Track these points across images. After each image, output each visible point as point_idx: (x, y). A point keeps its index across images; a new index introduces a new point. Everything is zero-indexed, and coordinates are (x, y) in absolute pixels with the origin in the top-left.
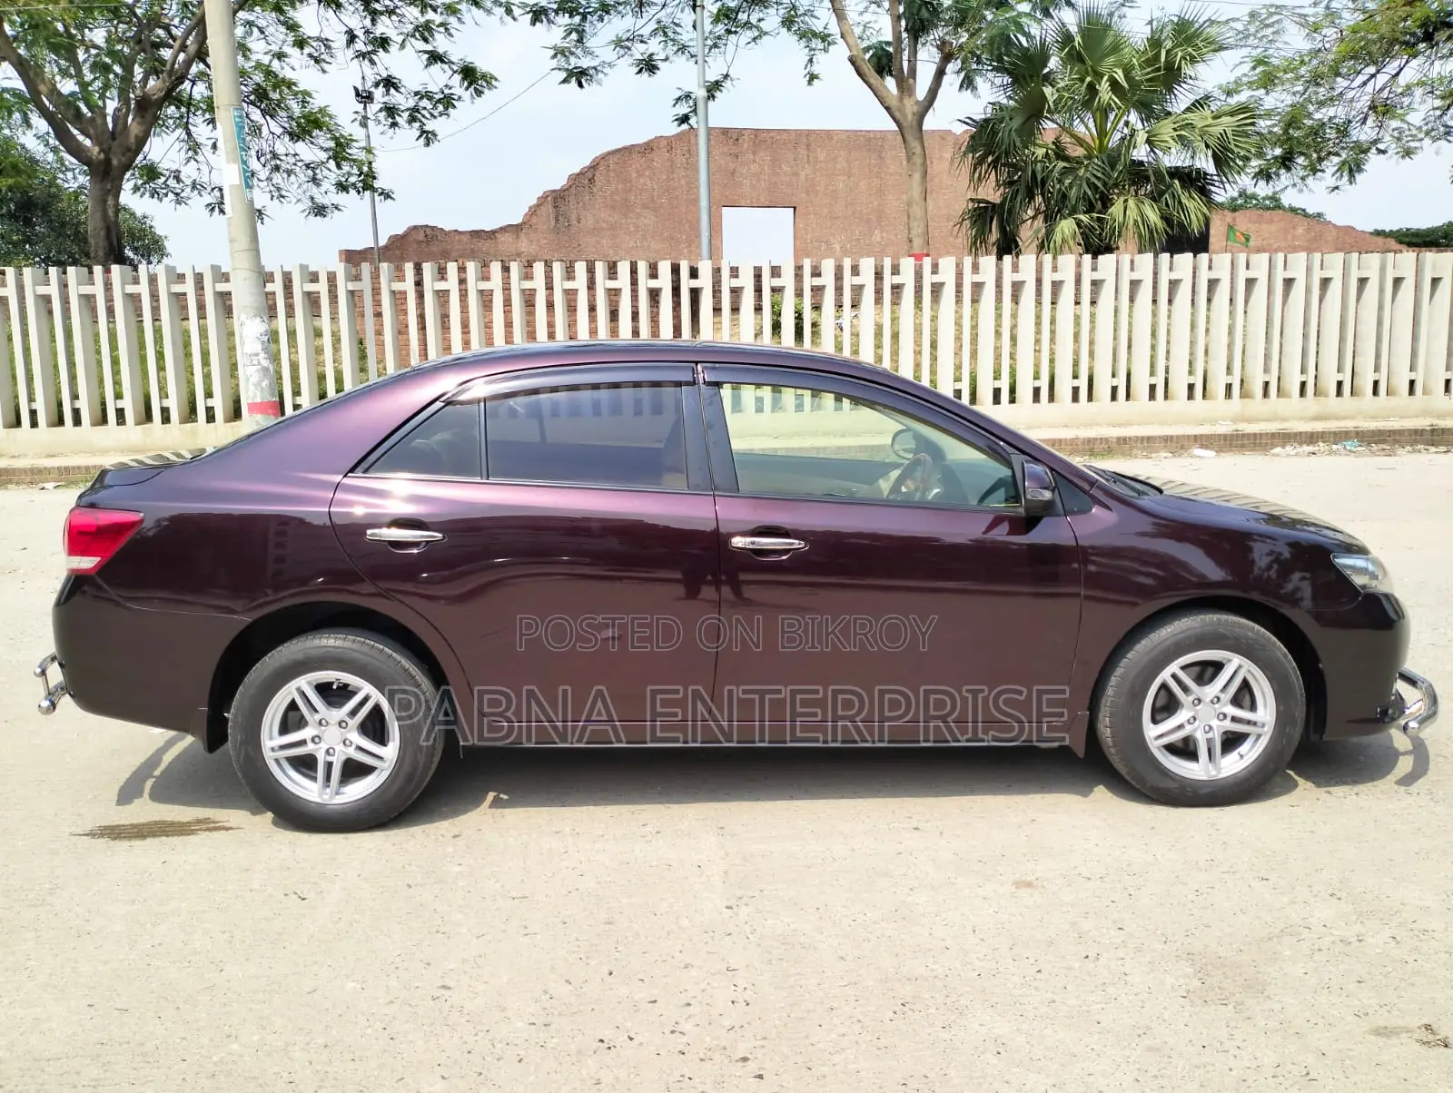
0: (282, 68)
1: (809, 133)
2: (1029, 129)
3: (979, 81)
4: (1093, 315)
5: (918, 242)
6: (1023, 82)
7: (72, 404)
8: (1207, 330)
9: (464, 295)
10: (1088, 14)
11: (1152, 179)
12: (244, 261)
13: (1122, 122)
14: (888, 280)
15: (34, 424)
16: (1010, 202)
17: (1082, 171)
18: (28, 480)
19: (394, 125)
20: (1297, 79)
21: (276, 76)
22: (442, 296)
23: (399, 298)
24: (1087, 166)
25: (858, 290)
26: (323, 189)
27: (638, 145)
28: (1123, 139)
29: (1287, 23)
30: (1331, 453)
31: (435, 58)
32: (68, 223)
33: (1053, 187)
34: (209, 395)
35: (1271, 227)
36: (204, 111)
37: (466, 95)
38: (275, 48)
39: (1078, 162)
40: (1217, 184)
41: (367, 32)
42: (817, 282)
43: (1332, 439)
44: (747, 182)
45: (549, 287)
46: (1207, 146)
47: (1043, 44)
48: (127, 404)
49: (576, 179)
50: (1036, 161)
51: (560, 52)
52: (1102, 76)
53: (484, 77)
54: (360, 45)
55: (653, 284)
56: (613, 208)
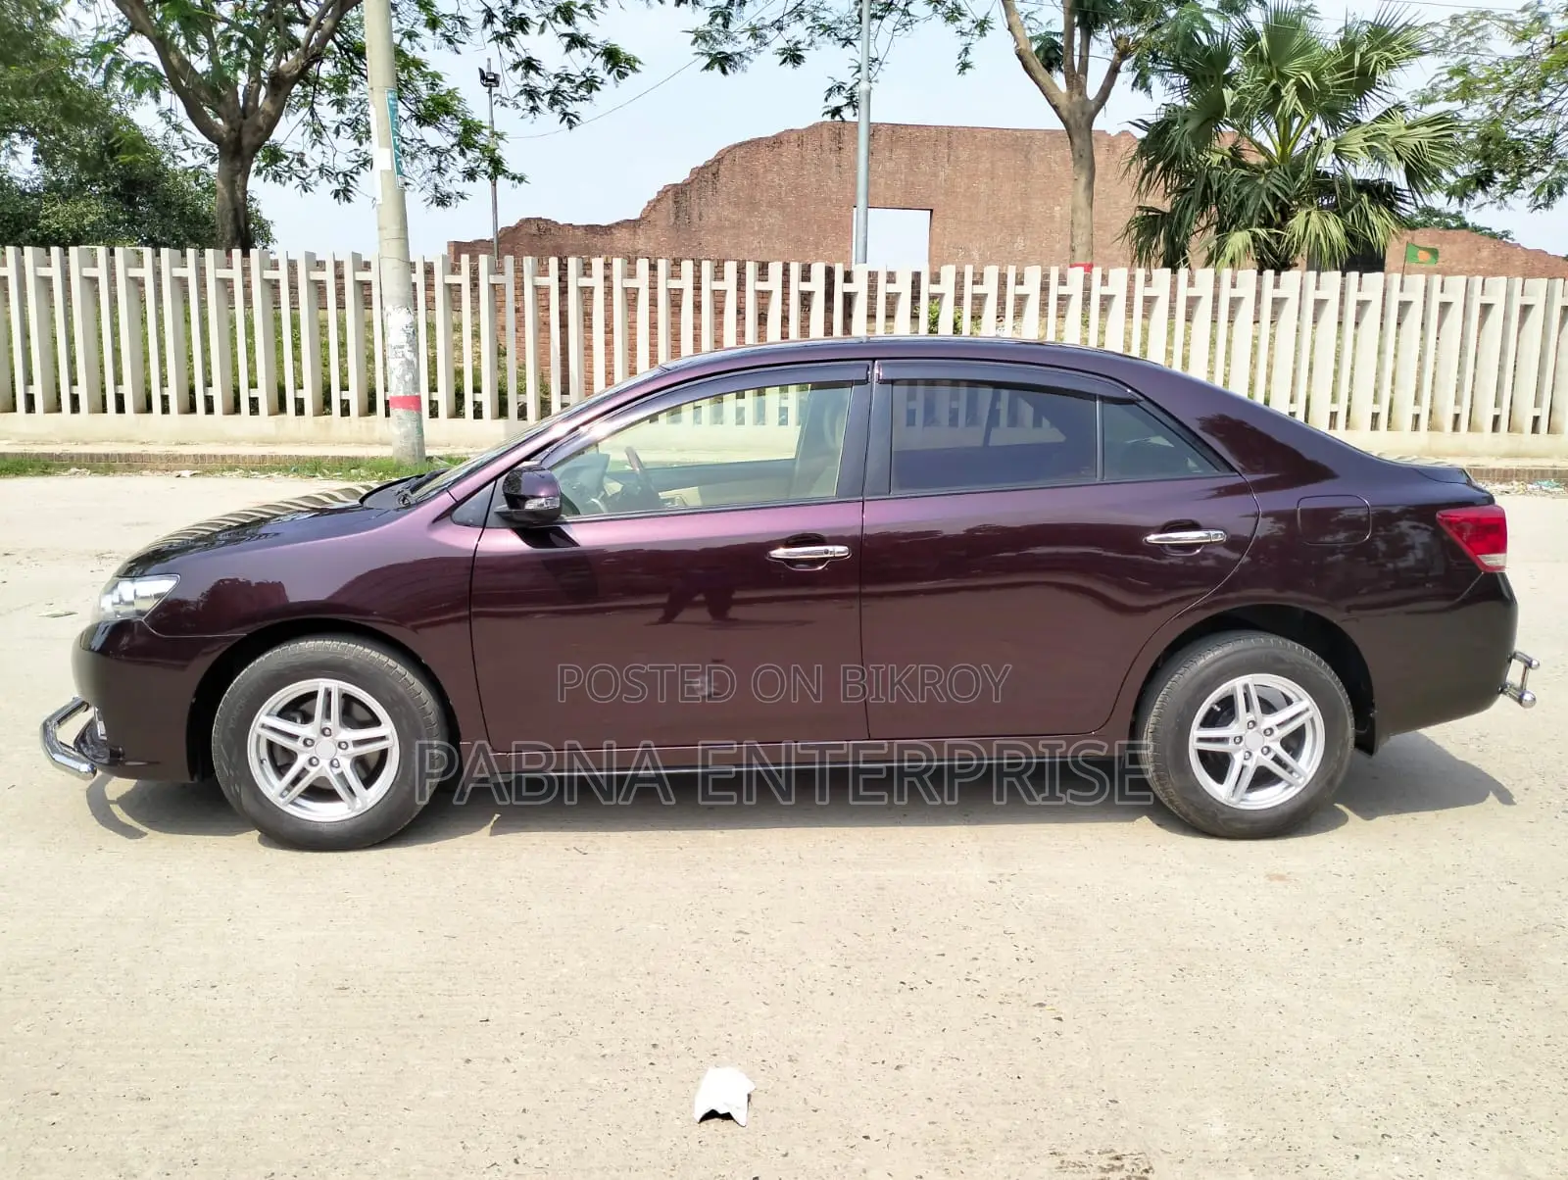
0: (413, 48)
1: (951, 130)
2: (1204, 135)
3: (1155, 80)
4: (1273, 336)
5: (1081, 251)
6: (1202, 83)
7: (205, 391)
8: (1395, 356)
9: (609, 292)
10: (1276, 12)
11: (1338, 191)
12: (393, 249)
13: (1308, 129)
14: (1055, 290)
15: (165, 410)
16: (1181, 211)
17: (1261, 181)
18: (163, 466)
19: (534, 109)
20: (1500, 90)
21: (406, 56)
22: (586, 293)
23: (541, 292)
24: (1267, 175)
25: (1021, 299)
26: (448, 177)
27: (766, 138)
28: (1308, 147)
29: (1492, 29)
30: (1526, 492)
31: (576, 41)
32: (173, 203)
33: (1229, 197)
34: (344, 388)
35: (1452, 247)
36: (330, 91)
37: (610, 79)
38: (406, 27)
39: (1257, 170)
40: (1408, 200)
41: (506, 12)
42: (979, 290)
43: (1527, 478)
44: (882, 181)
45: (697, 288)
46: (1400, 158)
47: (1225, 43)
48: (261, 393)
49: (699, 173)
50: (1210, 168)
51: (701, 36)
52: (1288, 78)
53: (628, 60)
54: (499, 26)
55: (806, 287)
56: (737, 205)
